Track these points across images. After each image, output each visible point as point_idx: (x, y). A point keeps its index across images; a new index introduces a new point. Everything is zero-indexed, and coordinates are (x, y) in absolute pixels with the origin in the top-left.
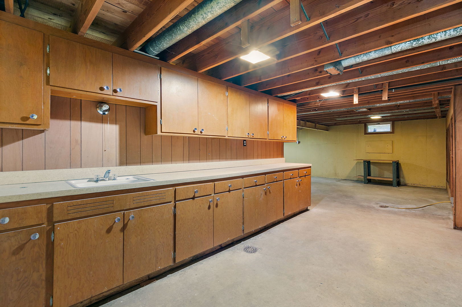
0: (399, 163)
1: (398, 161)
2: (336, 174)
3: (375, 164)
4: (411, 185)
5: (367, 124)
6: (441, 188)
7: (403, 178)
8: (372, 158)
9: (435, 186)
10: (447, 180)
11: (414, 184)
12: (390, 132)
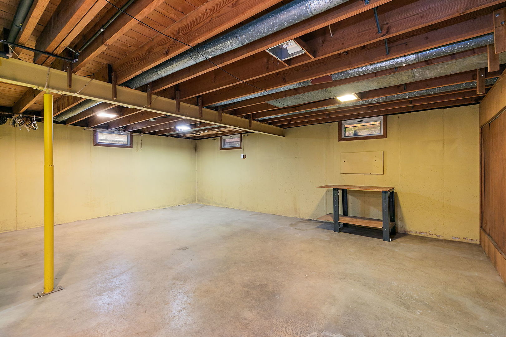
0: (395, 192)
1: (393, 188)
2: (295, 209)
3: (356, 193)
4: (416, 234)
5: (342, 122)
6: (470, 242)
7: (402, 220)
8: (350, 182)
9: (459, 238)
10: (481, 227)
11: (420, 233)
12: (381, 136)
